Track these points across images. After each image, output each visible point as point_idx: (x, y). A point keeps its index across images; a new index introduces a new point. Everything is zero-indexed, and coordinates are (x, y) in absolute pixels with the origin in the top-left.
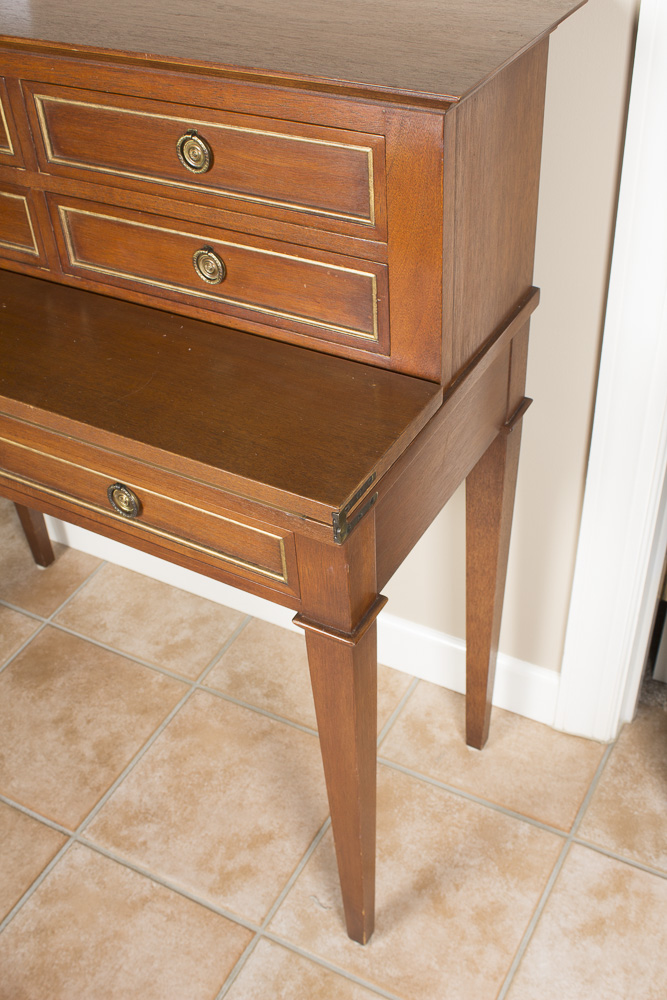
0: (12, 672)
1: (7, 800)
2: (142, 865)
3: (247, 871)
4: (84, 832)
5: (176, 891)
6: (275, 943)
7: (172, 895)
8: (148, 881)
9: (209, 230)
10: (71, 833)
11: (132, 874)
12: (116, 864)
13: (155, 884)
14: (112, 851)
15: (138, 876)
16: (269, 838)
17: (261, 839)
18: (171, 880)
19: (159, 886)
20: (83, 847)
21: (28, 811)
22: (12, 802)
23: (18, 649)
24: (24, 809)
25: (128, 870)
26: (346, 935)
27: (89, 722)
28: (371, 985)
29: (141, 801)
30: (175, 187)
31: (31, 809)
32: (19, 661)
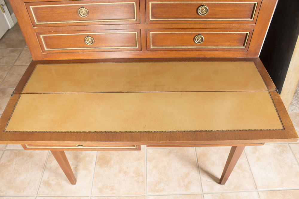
0: (98, 165)
1: (123, 195)
2: (166, 193)
3: (190, 183)
4: (148, 193)
5: (179, 195)
6: (207, 194)
7: (179, 196)
8: (171, 196)
9: (203, 30)
10: (144, 195)
11: (166, 196)
12: (161, 196)
13: (173, 196)
14: (157, 194)
15: (168, 196)
16: (188, 174)
17: (187, 175)
18: (175, 193)
19: (174, 196)
20: (150, 196)
21: (130, 195)
22: (124, 195)
23: (95, 159)
24: (129, 195)
25: (165, 196)
26: (218, 184)
27: (127, 168)
28: (231, 191)
29: (155, 180)
30: (194, 20)
31: (131, 194)
32: (98, 162)
